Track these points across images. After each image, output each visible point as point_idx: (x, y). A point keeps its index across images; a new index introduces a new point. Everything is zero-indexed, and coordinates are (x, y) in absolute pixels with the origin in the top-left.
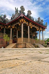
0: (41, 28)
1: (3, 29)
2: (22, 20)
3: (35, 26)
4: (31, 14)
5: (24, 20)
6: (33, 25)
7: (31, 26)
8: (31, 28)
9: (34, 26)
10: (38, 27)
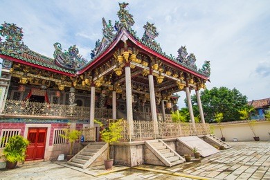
0: (192, 81)
1: (67, 89)
2: (126, 54)
3: (172, 75)
4: (156, 34)
5: (134, 56)
6: (165, 72)
7: (160, 75)
8: (160, 81)
9: (168, 75)
10: (183, 78)
